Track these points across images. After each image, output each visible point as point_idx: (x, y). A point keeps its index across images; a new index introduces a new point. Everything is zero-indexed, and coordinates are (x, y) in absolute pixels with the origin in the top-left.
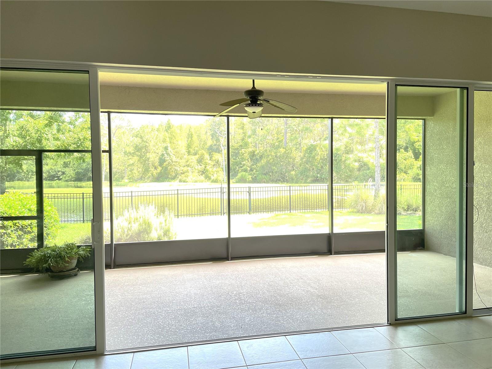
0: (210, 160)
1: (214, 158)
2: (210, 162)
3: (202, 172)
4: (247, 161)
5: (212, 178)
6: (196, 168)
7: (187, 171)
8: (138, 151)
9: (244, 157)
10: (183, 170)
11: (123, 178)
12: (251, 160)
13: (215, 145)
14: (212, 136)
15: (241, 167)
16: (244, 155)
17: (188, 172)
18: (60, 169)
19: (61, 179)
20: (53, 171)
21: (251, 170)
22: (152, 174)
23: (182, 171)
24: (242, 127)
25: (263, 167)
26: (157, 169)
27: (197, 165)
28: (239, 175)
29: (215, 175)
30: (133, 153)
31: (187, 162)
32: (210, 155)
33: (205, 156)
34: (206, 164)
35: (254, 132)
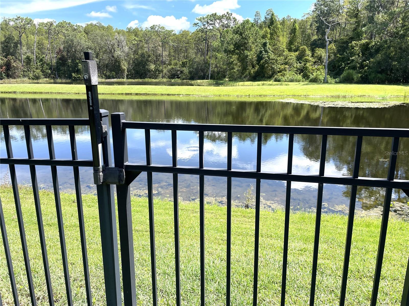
0: (312, 56)
1: (316, 55)
2: (310, 59)
3: (301, 70)
4: (357, 56)
5: (312, 77)
6: (295, 66)
7: (285, 69)
8: (237, 49)
9: (354, 51)
10: (280, 68)
11: (225, 77)
12: (363, 54)
13: (320, 39)
14: (318, 28)
15: (349, 64)
16: (353, 49)
17: (286, 71)
18: (179, 69)
19: (180, 77)
20: (174, 70)
21: (362, 67)
22: (250, 73)
23: (279, 70)
24: (356, 14)
25: (379, 63)
26: (254, 68)
27: (297, 62)
28: (344, 74)
29: (315, 74)
30: (233, 51)
31: (285, 59)
32: (312, 51)
33: (307, 52)
34: (307, 61)
35: (371, 20)
